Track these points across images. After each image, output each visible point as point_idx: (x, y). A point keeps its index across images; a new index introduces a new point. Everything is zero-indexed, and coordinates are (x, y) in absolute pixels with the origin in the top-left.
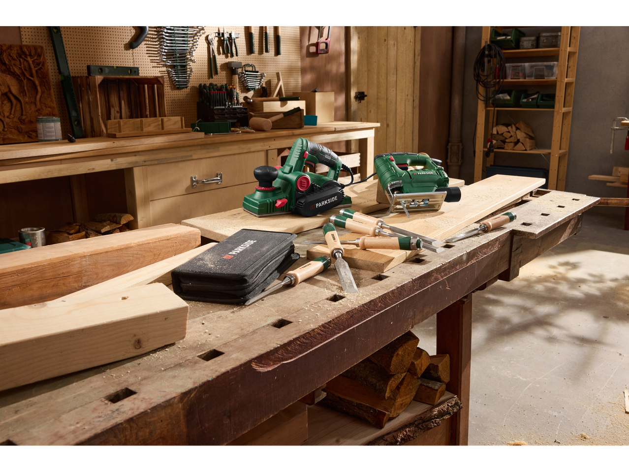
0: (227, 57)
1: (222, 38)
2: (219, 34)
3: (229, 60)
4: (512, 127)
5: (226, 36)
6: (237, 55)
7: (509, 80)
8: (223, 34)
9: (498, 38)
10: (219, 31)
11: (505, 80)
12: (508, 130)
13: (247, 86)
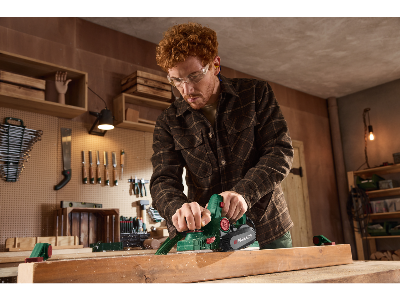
0: (137, 197)
1: (134, 183)
2: (131, 180)
3: (140, 199)
4: (387, 253)
5: (136, 182)
6: (146, 195)
7: (375, 214)
8: (134, 180)
9: (363, 182)
10: (131, 178)
11: (371, 215)
12: (384, 256)
13: (154, 218)
